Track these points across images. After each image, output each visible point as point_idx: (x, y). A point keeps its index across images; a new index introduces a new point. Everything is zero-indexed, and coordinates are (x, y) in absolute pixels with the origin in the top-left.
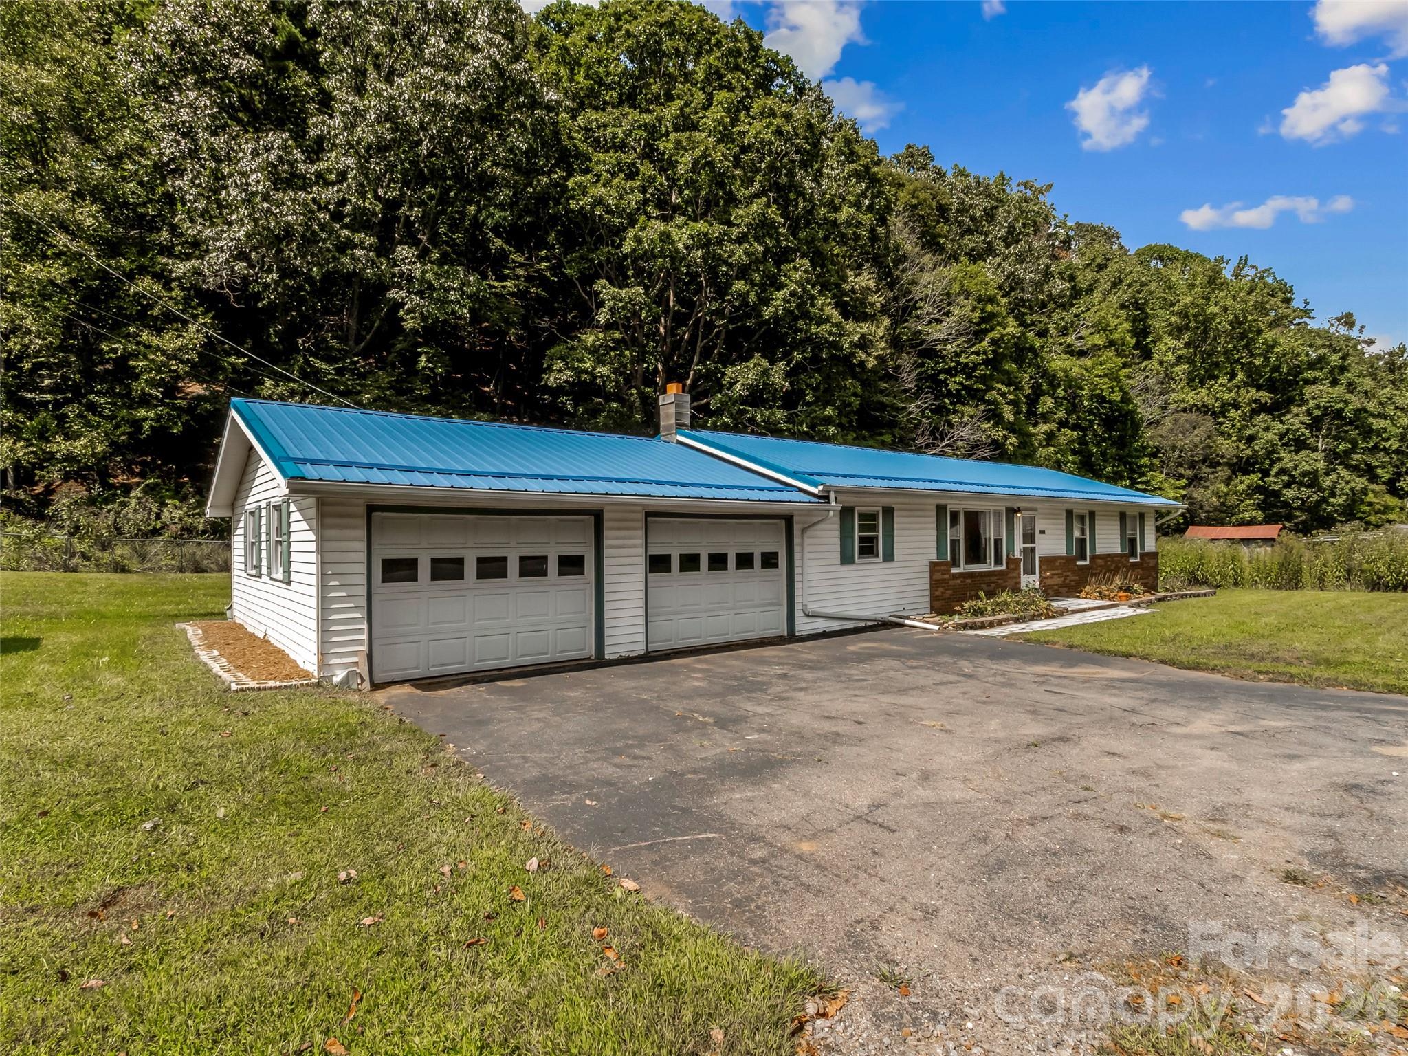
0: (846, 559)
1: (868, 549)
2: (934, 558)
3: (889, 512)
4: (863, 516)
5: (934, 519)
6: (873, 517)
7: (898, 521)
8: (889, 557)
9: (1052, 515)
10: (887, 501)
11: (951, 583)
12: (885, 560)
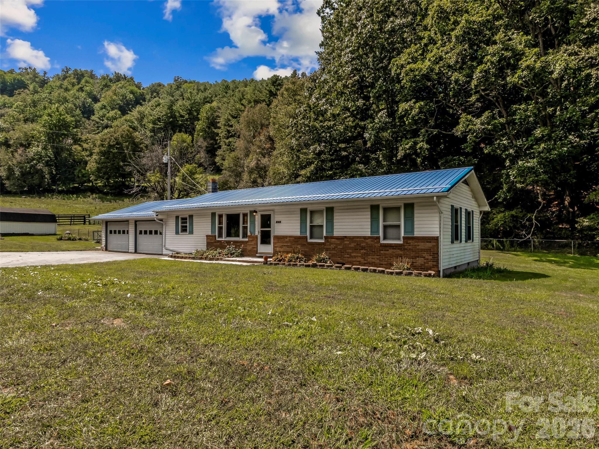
0: (177, 233)
1: (184, 230)
2: (210, 233)
3: (191, 217)
4: (182, 219)
5: (210, 218)
6: (186, 219)
7: (195, 219)
8: (191, 232)
9: (290, 213)
10: (191, 213)
11: (215, 244)
12: (189, 234)
